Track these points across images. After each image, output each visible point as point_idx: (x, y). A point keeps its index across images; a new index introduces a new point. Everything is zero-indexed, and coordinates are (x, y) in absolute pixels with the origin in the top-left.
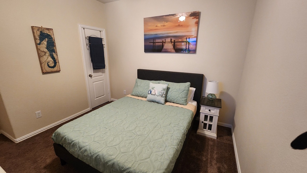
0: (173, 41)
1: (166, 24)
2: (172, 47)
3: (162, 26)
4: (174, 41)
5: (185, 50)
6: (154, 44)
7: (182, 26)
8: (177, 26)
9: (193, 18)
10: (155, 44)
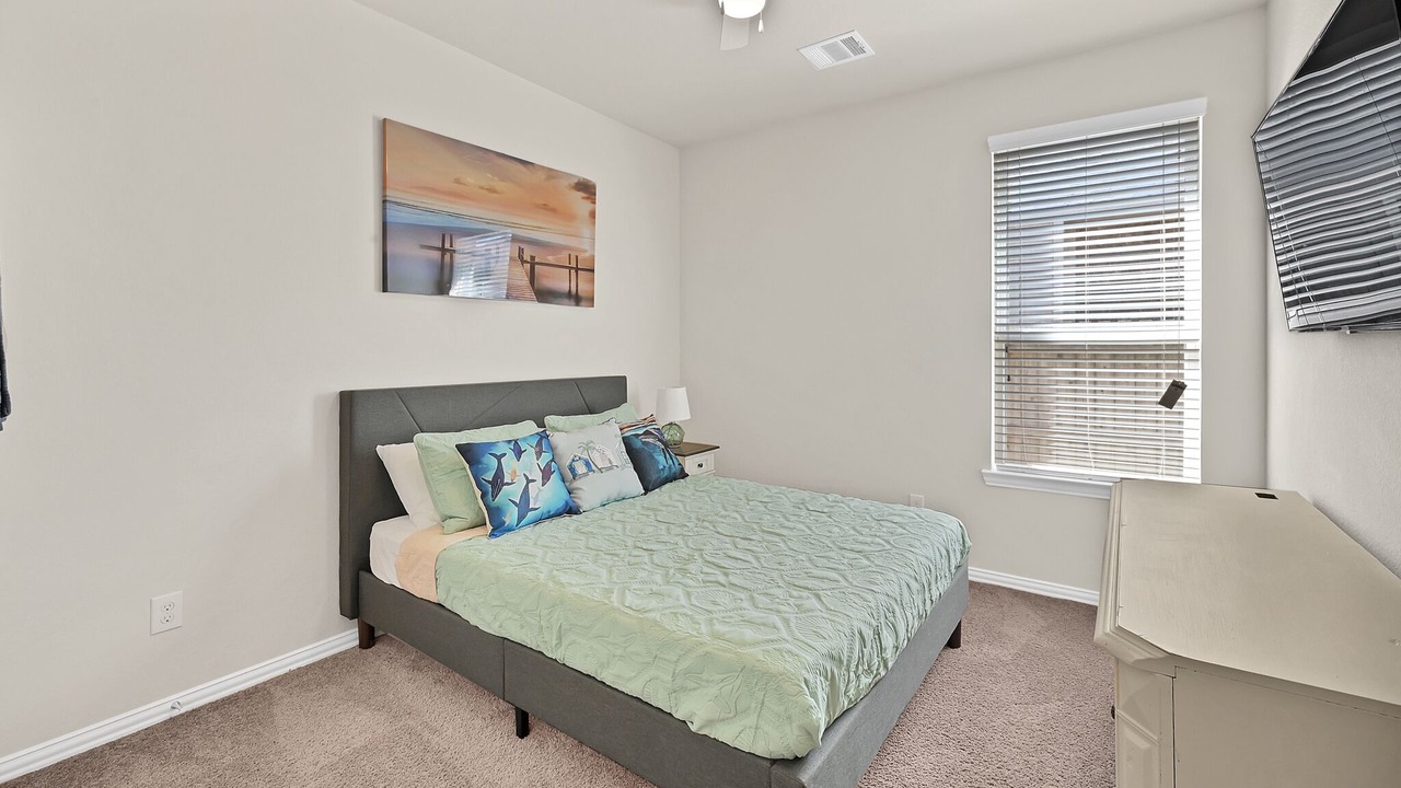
0: (527, 257)
1: (499, 185)
2: (526, 281)
3: (482, 188)
4: (533, 258)
5: (569, 295)
6: (447, 256)
7: (553, 210)
8: (538, 207)
9: (584, 198)
10: (451, 257)
